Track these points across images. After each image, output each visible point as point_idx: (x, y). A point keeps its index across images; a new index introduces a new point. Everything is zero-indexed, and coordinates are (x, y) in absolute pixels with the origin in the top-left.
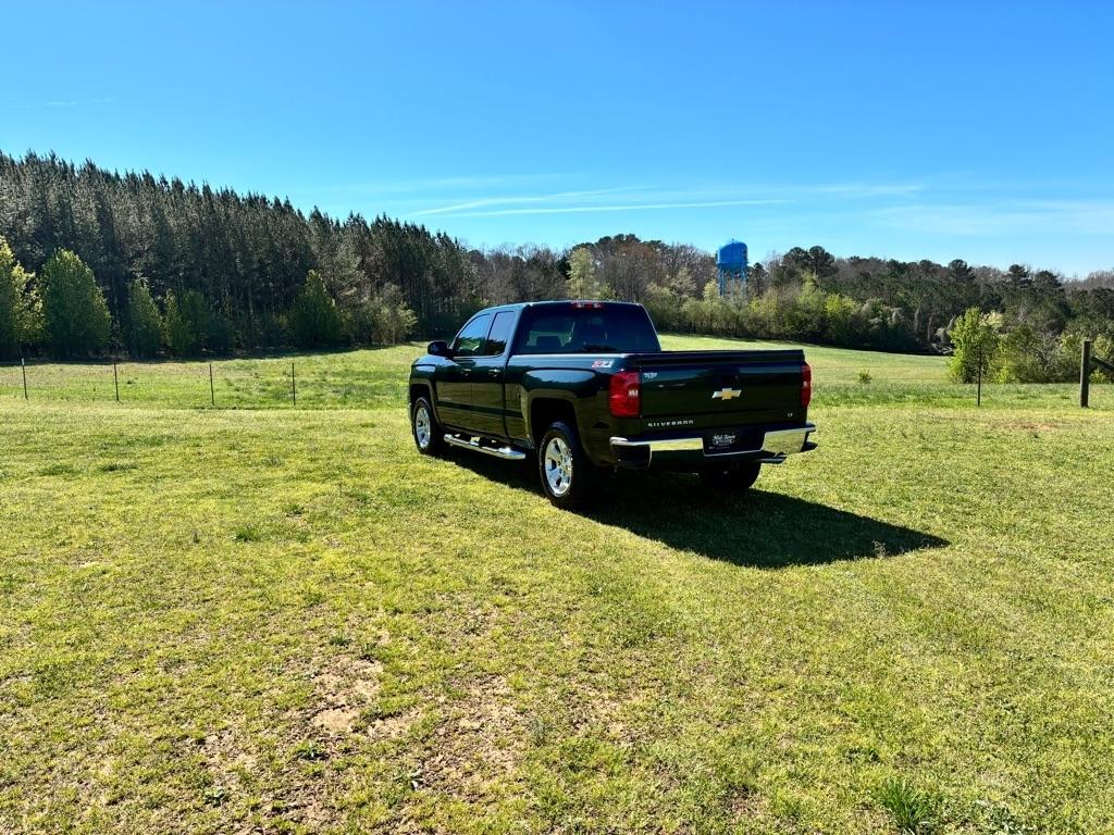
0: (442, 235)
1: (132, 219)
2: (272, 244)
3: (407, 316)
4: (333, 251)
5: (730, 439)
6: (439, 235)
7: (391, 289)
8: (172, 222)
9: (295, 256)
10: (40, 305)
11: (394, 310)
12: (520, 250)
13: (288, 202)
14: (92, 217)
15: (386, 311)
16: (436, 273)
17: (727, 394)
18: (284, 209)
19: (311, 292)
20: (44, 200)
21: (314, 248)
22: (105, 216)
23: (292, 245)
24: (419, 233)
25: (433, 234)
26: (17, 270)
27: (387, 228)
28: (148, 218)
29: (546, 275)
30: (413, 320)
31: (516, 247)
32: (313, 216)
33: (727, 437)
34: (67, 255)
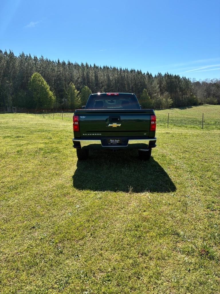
0: (184, 78)
1: (102, 77)
2: (135, 82)
3: (170, 101)
4: (151, 84)
5: (117, 141)
6: (183, 77)
7: (166, 93)
8: (111, 78)
9: (141, 85)
10: (80, 99)
11: (167, 100)
12: (212, 81)
13: (141, 71)
14: (93, 78)
15: (164, 100)
16: (180, 88)
17: (115, 125)
18: (139, 73)
19: (144, 95)
20: (83, 74)
21: (146, 83)
22: (96, 77)
23: (140, 82)
24: (177, 77)
25: (181, 77)
26: (76, 91)
27: (168, 76)
28: (105, 77)
29: (217, 88)
30: (172, 102)
31: (210, 80)
32: (147, 74)
33: (116, 140)
34: (86, 87)
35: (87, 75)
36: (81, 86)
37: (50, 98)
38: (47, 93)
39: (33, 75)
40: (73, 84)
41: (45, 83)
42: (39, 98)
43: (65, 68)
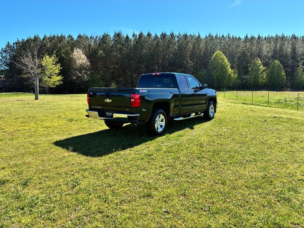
17: (108, 100)
33: (110, 114)
34: (276, 61)
35: (281, 48)
36: (271, 61)
37: (229, 75)
38: (226, 71)
39: (215, 54)
40: (258, 59)
41: (226, 60)
42: (218, 77)
43: (252, 43)
